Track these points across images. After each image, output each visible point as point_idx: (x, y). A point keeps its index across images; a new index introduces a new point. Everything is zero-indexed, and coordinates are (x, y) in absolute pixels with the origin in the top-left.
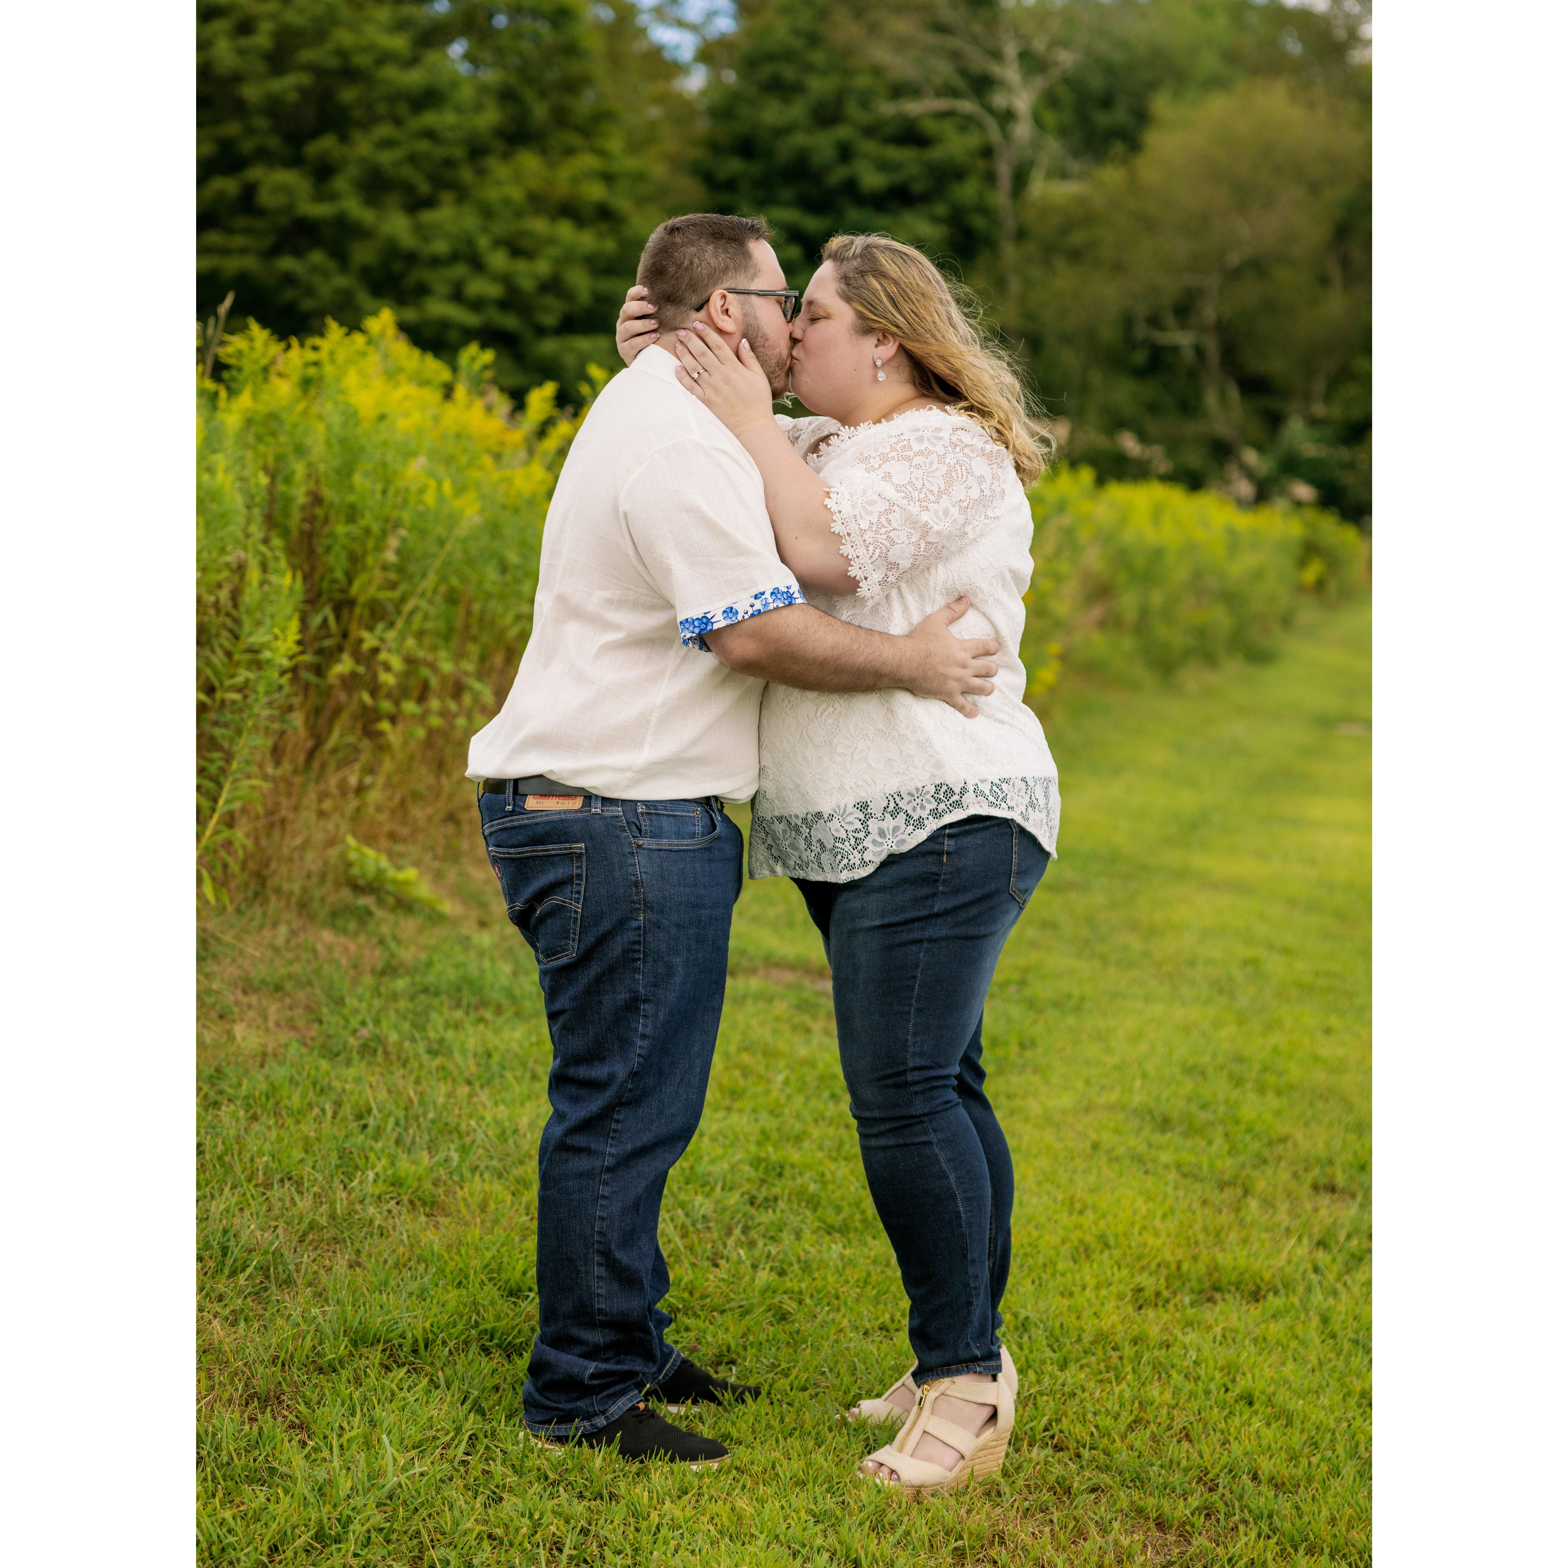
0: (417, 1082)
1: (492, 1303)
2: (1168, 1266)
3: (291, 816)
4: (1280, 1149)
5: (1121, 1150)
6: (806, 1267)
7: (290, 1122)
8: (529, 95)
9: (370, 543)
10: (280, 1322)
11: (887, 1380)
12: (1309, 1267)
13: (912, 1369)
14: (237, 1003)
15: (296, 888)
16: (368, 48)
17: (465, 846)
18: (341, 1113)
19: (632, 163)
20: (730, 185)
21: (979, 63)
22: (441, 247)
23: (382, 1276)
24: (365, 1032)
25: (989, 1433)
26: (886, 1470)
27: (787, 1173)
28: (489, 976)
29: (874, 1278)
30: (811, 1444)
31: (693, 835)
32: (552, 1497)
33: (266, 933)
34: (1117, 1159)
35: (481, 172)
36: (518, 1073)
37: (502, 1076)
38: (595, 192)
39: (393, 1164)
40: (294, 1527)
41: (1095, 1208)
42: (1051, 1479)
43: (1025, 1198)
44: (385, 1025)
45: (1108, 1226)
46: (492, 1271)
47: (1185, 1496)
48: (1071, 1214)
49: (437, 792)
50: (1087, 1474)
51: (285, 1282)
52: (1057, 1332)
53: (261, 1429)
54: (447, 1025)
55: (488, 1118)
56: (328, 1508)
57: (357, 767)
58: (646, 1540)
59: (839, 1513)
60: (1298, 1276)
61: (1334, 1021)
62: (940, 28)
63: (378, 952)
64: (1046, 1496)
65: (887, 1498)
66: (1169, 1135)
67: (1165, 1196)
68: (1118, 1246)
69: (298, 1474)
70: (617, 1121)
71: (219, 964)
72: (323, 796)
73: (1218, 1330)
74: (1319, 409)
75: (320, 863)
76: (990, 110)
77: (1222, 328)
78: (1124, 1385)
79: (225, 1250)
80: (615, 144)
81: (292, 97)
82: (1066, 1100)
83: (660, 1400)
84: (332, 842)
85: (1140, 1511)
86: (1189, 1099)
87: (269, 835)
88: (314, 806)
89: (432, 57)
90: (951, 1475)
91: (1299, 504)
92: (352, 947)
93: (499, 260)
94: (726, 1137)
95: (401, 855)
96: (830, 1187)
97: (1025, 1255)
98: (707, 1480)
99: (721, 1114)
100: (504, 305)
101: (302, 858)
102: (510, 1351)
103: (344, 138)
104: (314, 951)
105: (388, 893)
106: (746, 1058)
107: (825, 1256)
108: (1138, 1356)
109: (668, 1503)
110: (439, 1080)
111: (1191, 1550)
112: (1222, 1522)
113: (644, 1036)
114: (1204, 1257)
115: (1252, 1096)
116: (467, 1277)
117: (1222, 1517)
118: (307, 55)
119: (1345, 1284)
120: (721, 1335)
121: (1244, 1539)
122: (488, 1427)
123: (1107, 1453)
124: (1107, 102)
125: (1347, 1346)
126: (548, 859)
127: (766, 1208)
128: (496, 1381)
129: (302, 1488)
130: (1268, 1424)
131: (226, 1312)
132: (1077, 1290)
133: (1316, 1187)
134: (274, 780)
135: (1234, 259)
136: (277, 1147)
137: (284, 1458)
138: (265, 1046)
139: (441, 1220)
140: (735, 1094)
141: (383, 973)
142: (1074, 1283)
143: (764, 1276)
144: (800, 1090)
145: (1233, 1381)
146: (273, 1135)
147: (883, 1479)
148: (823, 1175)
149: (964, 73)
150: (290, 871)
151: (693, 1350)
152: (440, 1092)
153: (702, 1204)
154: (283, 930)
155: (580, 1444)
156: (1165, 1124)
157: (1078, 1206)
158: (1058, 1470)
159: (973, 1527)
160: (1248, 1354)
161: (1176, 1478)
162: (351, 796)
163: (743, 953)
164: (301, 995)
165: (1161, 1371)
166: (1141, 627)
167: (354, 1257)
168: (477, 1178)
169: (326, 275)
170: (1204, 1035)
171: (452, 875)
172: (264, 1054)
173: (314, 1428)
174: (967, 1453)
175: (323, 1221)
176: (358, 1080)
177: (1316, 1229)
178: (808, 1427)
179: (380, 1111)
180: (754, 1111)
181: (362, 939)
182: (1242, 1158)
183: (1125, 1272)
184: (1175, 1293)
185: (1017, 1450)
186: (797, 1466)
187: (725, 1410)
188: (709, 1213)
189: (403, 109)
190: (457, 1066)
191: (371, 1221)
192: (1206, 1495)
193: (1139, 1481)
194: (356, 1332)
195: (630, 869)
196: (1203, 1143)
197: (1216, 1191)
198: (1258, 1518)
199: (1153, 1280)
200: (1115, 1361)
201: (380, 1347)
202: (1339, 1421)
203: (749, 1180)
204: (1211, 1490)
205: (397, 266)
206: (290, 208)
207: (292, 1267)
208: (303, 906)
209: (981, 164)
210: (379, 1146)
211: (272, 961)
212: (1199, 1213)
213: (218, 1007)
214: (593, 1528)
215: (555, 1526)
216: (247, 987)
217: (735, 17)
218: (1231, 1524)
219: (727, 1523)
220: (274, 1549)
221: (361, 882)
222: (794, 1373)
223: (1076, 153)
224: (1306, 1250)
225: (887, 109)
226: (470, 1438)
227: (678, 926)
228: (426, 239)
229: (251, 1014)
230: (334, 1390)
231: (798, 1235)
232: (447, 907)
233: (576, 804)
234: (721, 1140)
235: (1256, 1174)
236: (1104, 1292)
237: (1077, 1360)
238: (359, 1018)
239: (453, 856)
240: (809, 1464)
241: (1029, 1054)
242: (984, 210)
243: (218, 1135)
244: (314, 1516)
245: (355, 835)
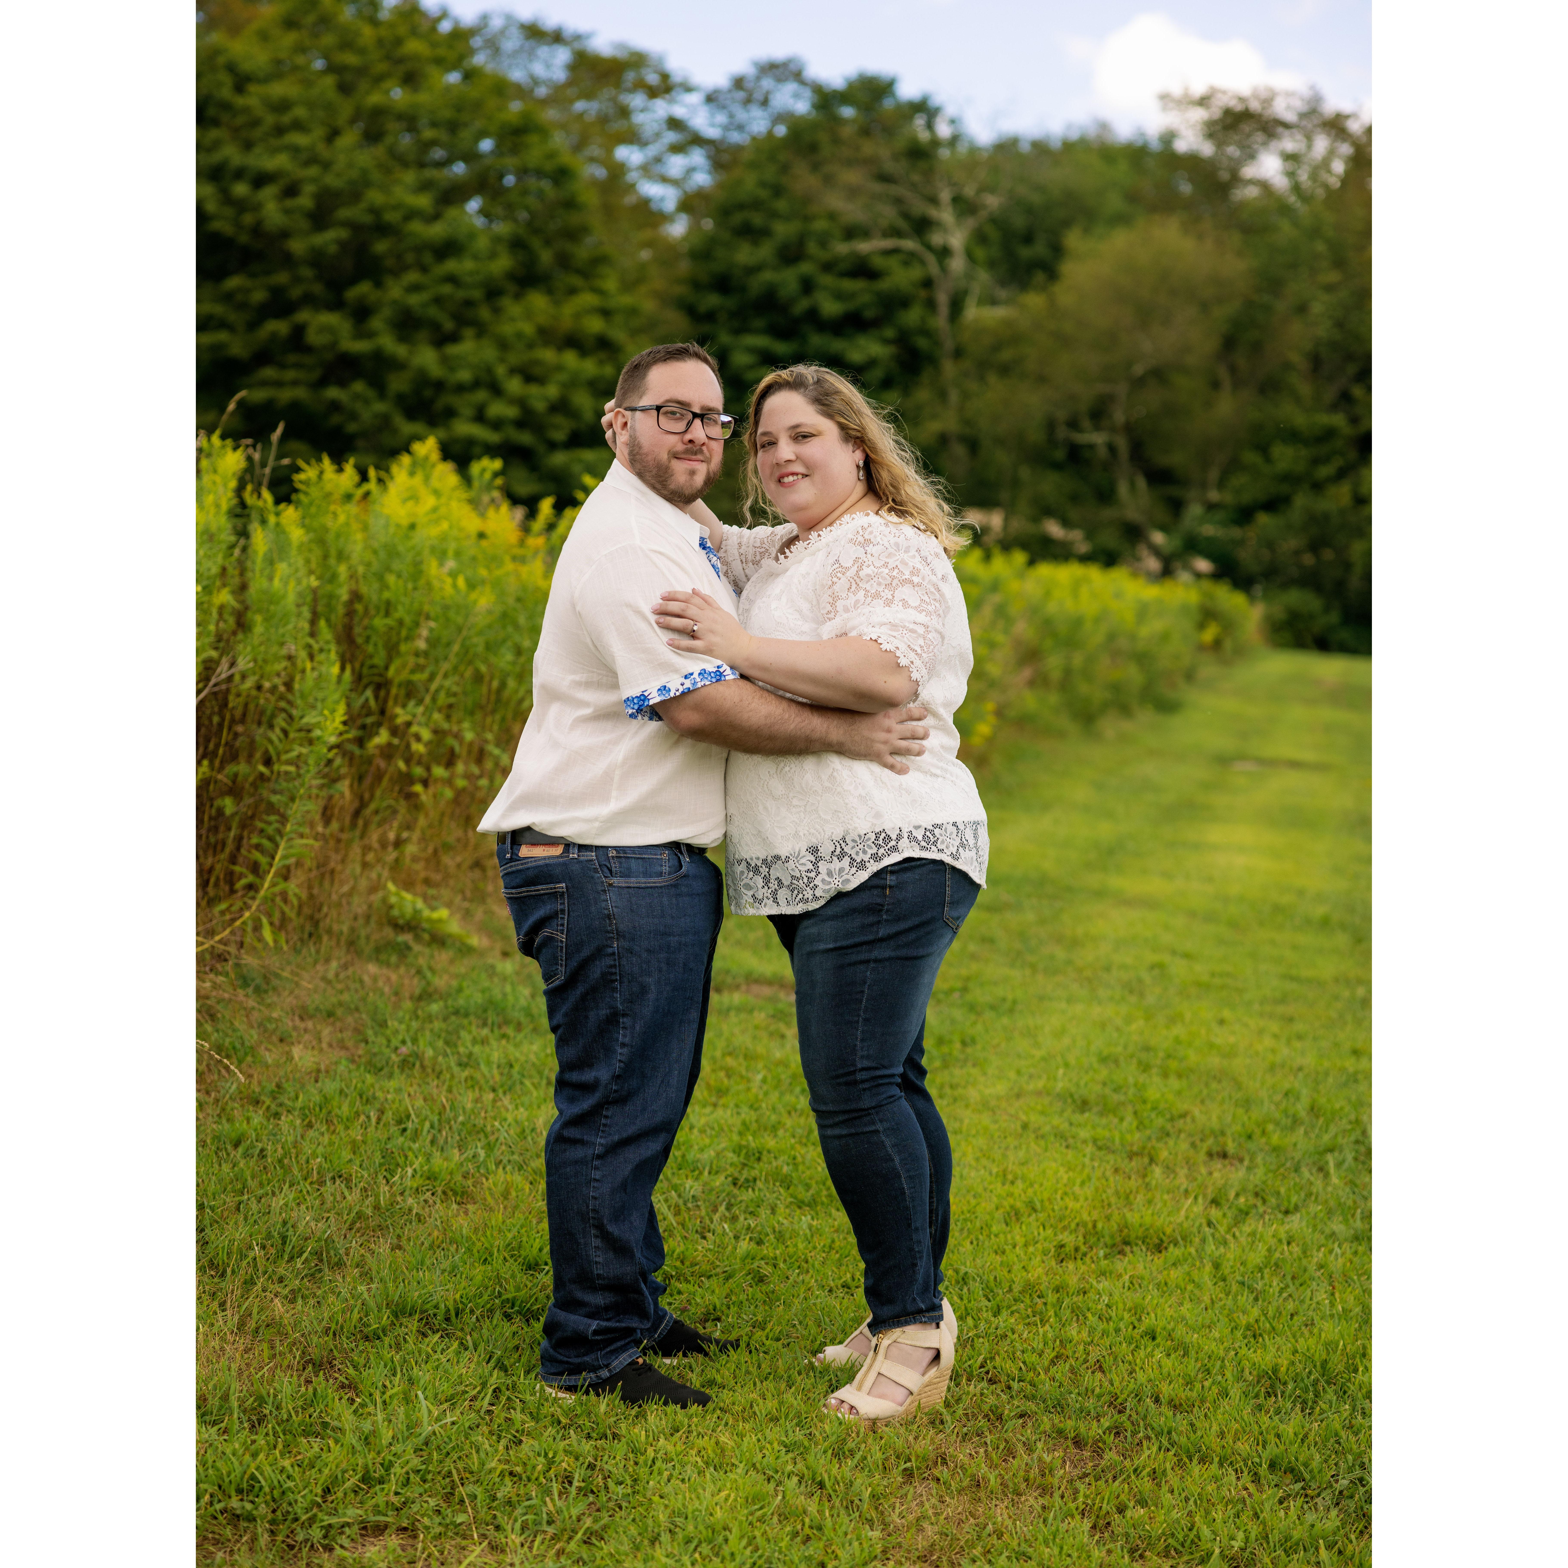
0: (450, 1090)
1: (513, 1276)
2: (1085, 1225)
3: (339, 868)
4: (1180, 1123)
5: (1047, 1129)
6: (780, 1237)
7: (340, 1128)
8: (536, 243)
9: (404, 633)
10: (331, 1299)
11: (848, 1330)
12: (1204, 1221)
13: (869, 1320)
14: (295, 1028)
15: (345, 928)
16: (397, 207)
17: (490, 888)
18: (384, 1118)
19: (626, 300)
20: (710, 317)
21: (919, 207)
22: (464, 376)
23: (419, 1257)
24: (404, 1050)
25: (933, 1372)
26: (846, 1406)
27: (764, 1158)
28: (511, 998)
29: (837, 1244)
30: (783, 1386)
31: (660, 874)
32: (564, 1438)
33: (319, 967)
34: (1043, 1137)
35: (497, 311)
36: (536, 1081)
37: (522, 1083)
38: (595, 325)
39: (428, 1160)
40: (344, 1472)
41: (1024, 1178)
42: (986, 1408)
43: (965, 1172)
44: (421, 1043)
45: (1035, 1193)
46: (513, 1249)
47: (1098, 1418)
48: (1004, 1184)
49: (464, 843)
50: (1016, 1402)
51: (337, 1264)
52: (992, 1284)
53: (315, 1390)
54: (474, 1041)
55: (510, 1119)
56: (373, 1454)
57: (395, 824)
58: (643, 1472)
59: (806, 1443)
60: (1195, 1230)
61: (1226, 1014)
62: (885, 178)
63: (416, 981)
64: (982, 1423)
65: (849, 1430)
66: (1087, 1115)
67: (1084, 1166)
68: (1043, 1209)
69: (347, 1427)
70: (606, 1117)
71: (279, 995)
72: (367, 849)
73: (1126, 1278)
74: (1214, 495)
75: (365, 907)
76: (929, 247)
77: (1129, 428)
78: (1047, 1327)
79: (284, 1239)
80: (611, 284)
81: (333, 249)
82: (1001, 1088)
83: (656, 1353)
84: (374, 889)
85: (1060, 1432)
86: (1104, 1084)
87: (321, 884)
88: (358, 858)
89: (452, 213)
90: (901, 1409)
91: (1198, 576)
92: (394, 977)
93: (514, 386)
94: (713, 1129)
95: (434, 898)
96: (801, 1168)
97: (965, 1220)
98: (695, 1420)
99: (708, 1110)
100: (520, 424)
101: (349, 903)
102: (529, 1316)
103: (378, 284)
104: (361, 981)
105: (424, 930)
106: (730, 1061)
107: (796, 1227)
108: (1060, 1302)
109: (662, 1441)
110: (467, 1088)
111: (1103, 1463)
112: (1129, 1439)
113: (623, 1045)
114: (1116, 1217)
115: (1157, 1079)
116: (491, 1255)
117: (1129, 1434)
118: (344, 213)
119: (1234, 1236)
120: (708, 1296)
121: (1147, 1453)
122: (509, 1382)
123: (1033, 1384)
124: (1028, 239)
125: (1235, 1287)
126: (539, 897)
127: (747, 1188)
128: (516, 1342)
129: (351, 1438)
130: (1169, 1355)
131: (286, 1292)
132: (1008, 1248)
133: (1210, 1155)
134: (323, 837)
135: (1139, 369)
136: (329, 1149)
137: (335, 1414)
138: (318, 1064)
139: (469, 1207)
140: (721, 1092)
141: (420, 998)
142: (1006, 1243)
143: (744, 1246)
144: (776, 1087)
145: (1140, 1320)
146: (326, 1139)
147: (844, 1414)
148: (794, 1158)
149: (906, 216)
150: (339, 914)
151: (684, 1310)
152: (467, 1099)
153: (692, 1187)
154: (334, 965)
155: (587, 1393)
156: (1084, 1105)
157: (1010, 1177)
158: (991, 1400)
159: (919, 1451)
160: (1152, 1297)
161: (1090, 1404)
162: (390, 849)
163: (728, 972)
164: (350, 1020)
165: (1078, 1314)
166: (1066, 684)
167: (395, 1241)
168: (500, 1170)
169: (367, 402)
170: (1118, 1029)
171: (479, 913)
172: (319, 1071)
173: (361, 1387)
174: (915, 1390)
175: (369, 1212)
176: (398, 1091)
177: (1210, 1190)
178: (781, 1371)
179: (417, 1116)
180: (737, 1106)
181: (402, 970)
182: (1148, 1132)
183: (1049, 1232)
184: (1091, 1248)
185: (957, 1385)
186: (771, 1404)
187: (711, 1359)
188: (698, 1194)
189: (428, 258)
190: (484, 1076)
191: (410, 1210)
192: (1116, 1416)
193: (1059, 1407)
194: (397, 1305)
195: (603, 904)
196: (1116, 1121)
197: (1127, 1161)
198: (1159, 1434)
199: (1073, 1236)
200: (1040, 1306)
201: (417, 1317)
202: (1227, 1350)
203: (732, 1164)
204: (1120, 1412)
205: (428, 393)
206: (334, 344)
207: (342, 1251)
208: (351, 944)
209: (923, 293)
210: (416, 1146)
211: (325, 990)
212: (1111, 1179)
213: (278, 1033)
214: (598, 1463)
215: (565, 1463)
216: (304, 1014)
217: (710, 173)
218: (1136, 1441)
219: (712, 1455)
220: (327, 1491)
221: (401, 922)
222: (769, 1326)
223: (1003, 283)
224: (1201, 1208)
225: (842, 248)
226: (494, 1391)
227: (649, 951)
228: (452, 369)
229: (307, 1037)
230: (379, 1355)
231: (773, 1211)
232: (474, 941)
233: (558, 851)
234: (709, 1131)
235: (1160, 1145)
236: (1031, 1249)
237: (1009, 1307)
238: (400, 1037)
239: (480, 897)
240: (781, 1403)
241: (969, 1050)
242: (926, 332)
243: (278, 1141)
244: (360, 1462)
245: (394, 881)
